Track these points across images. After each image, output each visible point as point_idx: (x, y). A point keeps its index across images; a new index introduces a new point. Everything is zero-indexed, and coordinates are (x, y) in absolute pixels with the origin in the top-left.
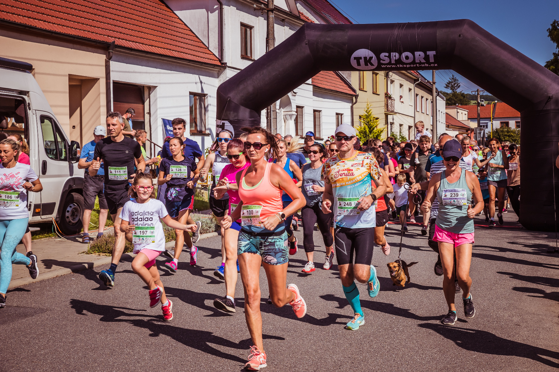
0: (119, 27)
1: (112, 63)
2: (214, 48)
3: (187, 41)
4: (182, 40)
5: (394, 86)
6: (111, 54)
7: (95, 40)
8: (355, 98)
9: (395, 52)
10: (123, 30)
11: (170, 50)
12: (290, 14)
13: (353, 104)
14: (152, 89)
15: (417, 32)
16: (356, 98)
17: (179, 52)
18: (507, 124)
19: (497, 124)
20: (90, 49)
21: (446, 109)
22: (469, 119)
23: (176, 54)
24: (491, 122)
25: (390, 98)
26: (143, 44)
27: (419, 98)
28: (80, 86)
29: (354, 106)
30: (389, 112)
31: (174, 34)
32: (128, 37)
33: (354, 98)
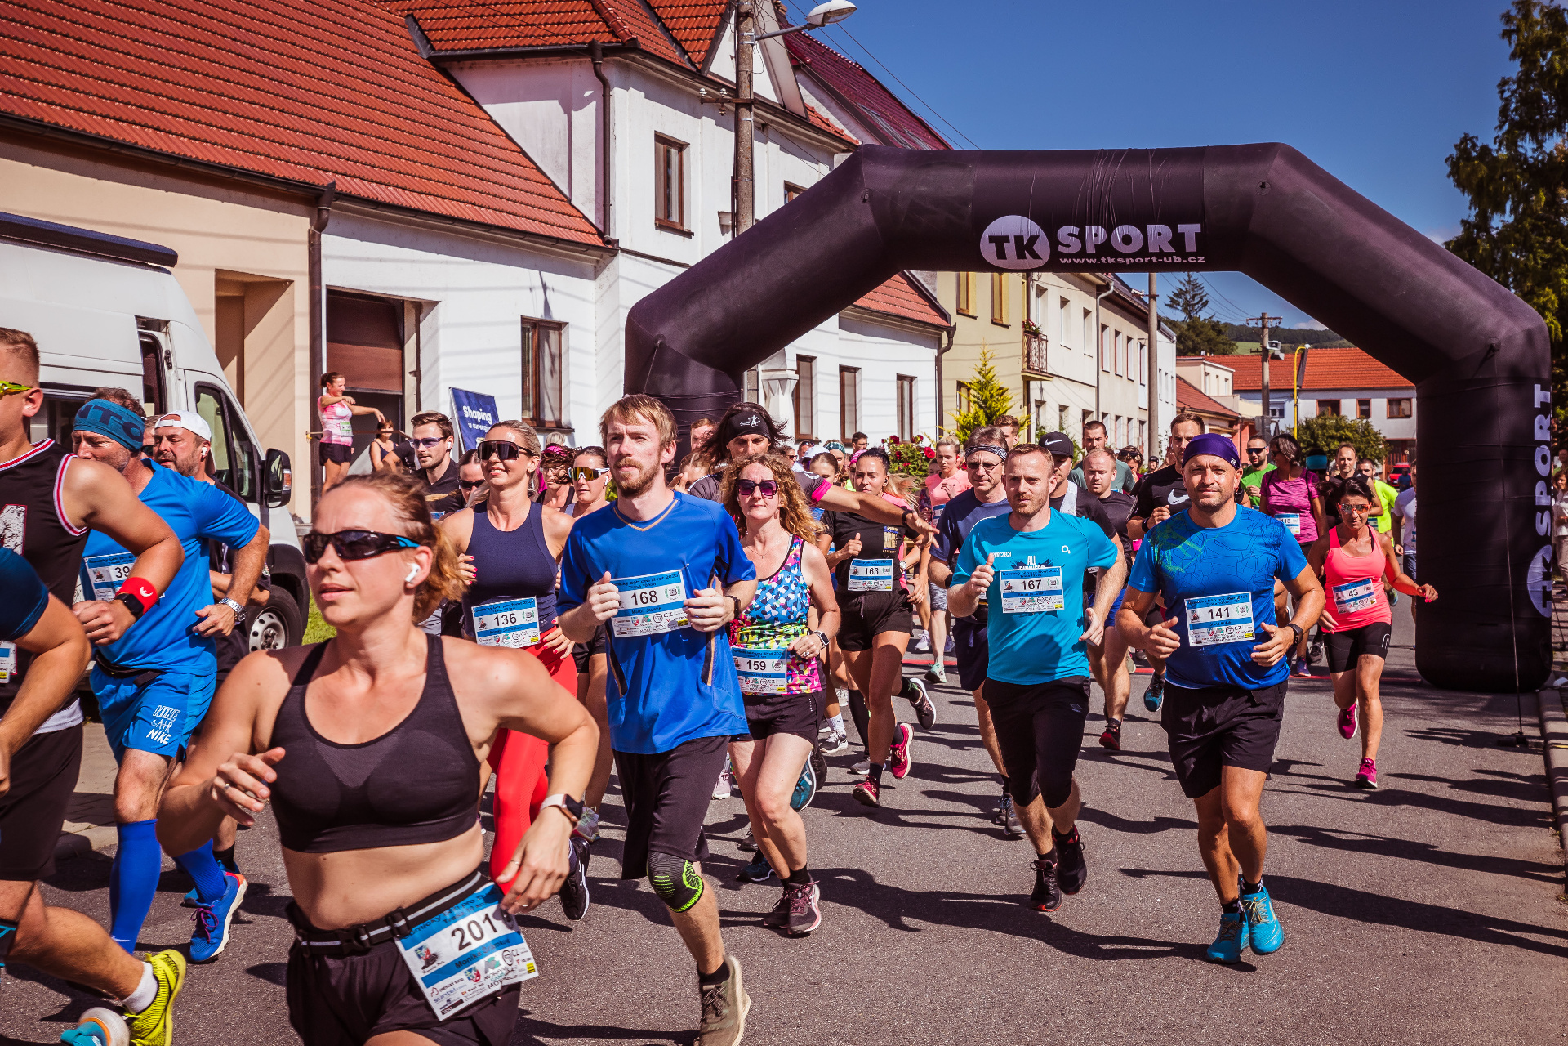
0: (343, 143)
1: (328, 241)
2: (584, 199)
3: (515, 182)
4: (502, 178)
5: (1045, 304)
6: (325, 215)
7: (284, 178)
8: (948, 334)
9: (1097, 224)
10: (353, 152)
11: (474, 204)
12: (782, 111)
13: (941, 352)
14: (425, 309)
15: (1153, 172)
16: (950, 335)
17: (495, 210)
18: (1335, 406)
19: (1308, 408)
20: (270, 201)
21: (1177, 365)
22: (1235, 391)
23: (488, 217)
24: (1294, 402)
25: (1036, 334)
26: (405, 189)
27: (1109, 334)
28: (240, 300)
29: (945, 356)
30: (1032, 373)
31: (482, 163)
32: (367, 171)
33: (944, 335)
